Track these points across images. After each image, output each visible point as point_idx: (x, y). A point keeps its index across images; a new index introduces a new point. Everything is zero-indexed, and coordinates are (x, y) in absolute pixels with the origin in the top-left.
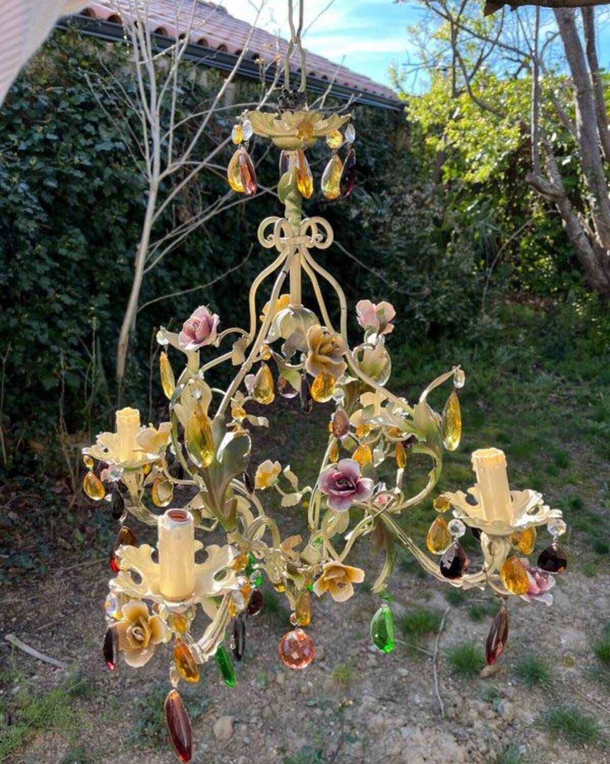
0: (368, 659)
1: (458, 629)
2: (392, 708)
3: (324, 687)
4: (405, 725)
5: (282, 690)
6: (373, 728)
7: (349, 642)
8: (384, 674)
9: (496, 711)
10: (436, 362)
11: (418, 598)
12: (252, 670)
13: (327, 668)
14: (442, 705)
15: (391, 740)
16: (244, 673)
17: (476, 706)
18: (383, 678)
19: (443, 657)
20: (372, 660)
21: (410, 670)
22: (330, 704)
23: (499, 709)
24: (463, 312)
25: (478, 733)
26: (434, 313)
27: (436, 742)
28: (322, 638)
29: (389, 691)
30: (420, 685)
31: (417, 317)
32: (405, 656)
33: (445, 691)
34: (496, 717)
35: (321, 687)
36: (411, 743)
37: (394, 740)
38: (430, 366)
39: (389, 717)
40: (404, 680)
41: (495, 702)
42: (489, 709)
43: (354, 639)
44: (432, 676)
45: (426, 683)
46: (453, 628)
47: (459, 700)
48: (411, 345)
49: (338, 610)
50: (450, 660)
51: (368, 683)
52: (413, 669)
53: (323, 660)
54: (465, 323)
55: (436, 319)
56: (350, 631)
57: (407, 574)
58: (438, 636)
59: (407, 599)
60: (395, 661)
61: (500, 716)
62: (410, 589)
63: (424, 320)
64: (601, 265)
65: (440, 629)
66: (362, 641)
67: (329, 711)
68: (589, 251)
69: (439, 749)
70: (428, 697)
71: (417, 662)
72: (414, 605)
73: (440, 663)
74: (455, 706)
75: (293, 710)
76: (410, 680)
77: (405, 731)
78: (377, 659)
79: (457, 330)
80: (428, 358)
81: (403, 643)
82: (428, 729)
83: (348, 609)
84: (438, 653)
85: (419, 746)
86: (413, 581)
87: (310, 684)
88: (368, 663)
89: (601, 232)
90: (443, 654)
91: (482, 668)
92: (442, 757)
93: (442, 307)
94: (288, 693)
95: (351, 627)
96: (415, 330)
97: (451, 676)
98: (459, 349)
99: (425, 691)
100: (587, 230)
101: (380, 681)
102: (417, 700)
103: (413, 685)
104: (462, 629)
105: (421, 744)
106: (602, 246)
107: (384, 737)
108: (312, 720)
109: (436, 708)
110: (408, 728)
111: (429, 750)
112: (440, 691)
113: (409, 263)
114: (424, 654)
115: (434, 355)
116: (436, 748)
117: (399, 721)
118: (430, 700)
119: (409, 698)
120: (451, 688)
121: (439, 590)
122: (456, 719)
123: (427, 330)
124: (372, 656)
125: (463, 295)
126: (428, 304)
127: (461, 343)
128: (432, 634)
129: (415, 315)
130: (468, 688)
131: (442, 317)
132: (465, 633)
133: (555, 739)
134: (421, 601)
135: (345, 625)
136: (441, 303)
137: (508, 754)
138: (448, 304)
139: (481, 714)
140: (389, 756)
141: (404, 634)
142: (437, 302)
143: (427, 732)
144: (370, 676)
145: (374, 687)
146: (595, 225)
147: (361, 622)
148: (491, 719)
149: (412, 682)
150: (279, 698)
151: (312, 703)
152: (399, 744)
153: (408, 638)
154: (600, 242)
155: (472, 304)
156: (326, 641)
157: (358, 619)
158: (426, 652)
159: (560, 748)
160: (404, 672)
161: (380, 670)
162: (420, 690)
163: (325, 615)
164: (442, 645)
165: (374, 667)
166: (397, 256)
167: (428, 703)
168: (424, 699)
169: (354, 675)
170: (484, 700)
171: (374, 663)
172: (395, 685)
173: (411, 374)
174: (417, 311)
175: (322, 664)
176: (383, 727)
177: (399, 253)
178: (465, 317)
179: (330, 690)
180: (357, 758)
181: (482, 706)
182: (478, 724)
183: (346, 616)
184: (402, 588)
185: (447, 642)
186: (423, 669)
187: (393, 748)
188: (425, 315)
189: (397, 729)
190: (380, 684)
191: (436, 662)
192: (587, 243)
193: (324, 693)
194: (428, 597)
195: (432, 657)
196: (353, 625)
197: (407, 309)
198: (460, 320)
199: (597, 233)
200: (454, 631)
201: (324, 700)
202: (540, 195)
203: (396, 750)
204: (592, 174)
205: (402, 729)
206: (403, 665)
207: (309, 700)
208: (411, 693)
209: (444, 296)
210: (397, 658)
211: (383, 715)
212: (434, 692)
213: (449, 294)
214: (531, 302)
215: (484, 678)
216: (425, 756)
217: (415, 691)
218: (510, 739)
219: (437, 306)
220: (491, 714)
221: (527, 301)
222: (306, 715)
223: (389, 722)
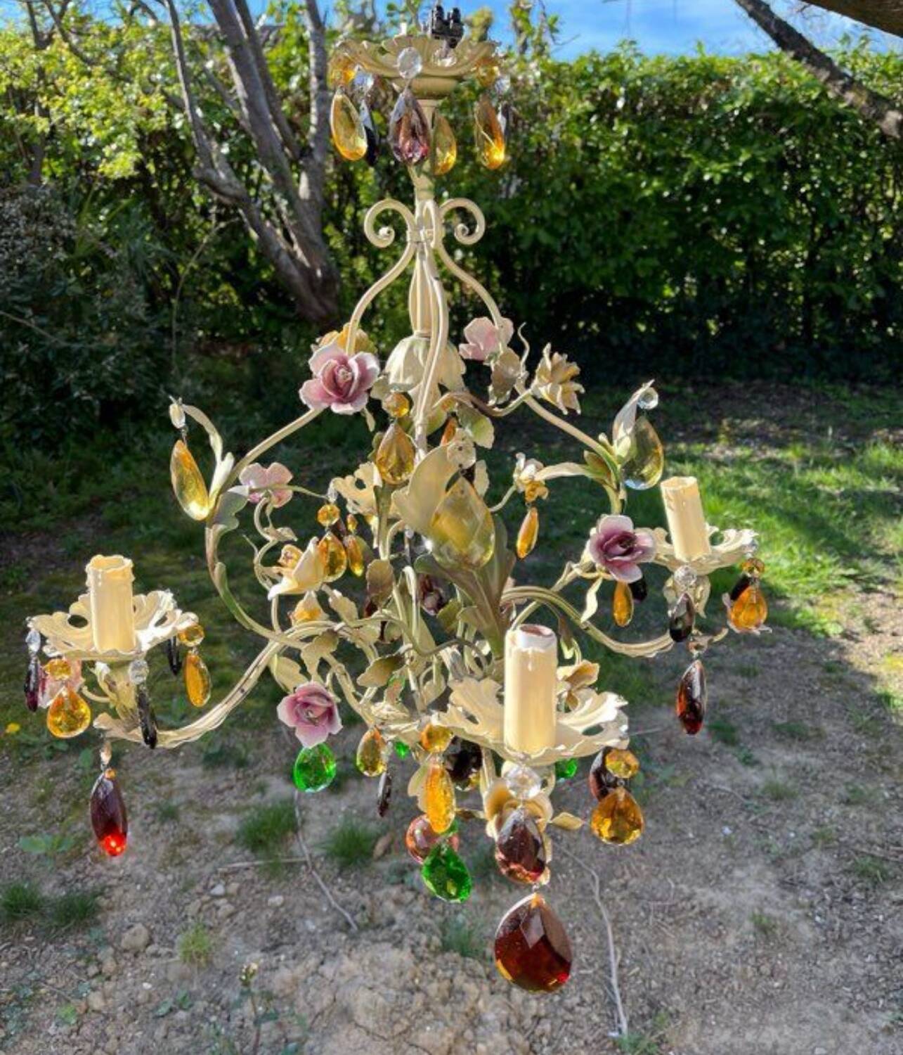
0: (218, 908)
1: (320, 813)
2: (291, 952)
3: (171, 979)
4: (322, 963)
5: (107, 1018)
6: (282, 991)
7: (178, 899)
8: (250, 916)
9: (412, 889)
10: (126, 459)
11: (248, 795)
12: (41, 1014)
13: (163, 951)
14: (347, 915)
15: (313, 991)
16: (29, 1024)
17: (388, 896)
18: (252, 923)
19: (318, 857)
20: (225, 907)
21: (284, 894)
22: (193, 996)
23: (415, 883)
24: (145, 379)
25: (406, 927)
26: (102, 386)
27: (372, 961)
28: (133, 913)
29: (269, 935)
30: (307, 905)
31: (76, 394)
32: (268, 881)
33: (342, 897)
34: (416, 898)
35: (166, 981)
36: (342, 981)
37: (318, 989)
38: (119, 466)
39: (296, 965)
40: (282, 910)
41: (407, 880)
42: (403, 891)
43: (185, 890)
44: (317, 887)
45: (314, 900)
46: (313, 815)
47: (366, 900)
48: (76, 440)
49: (138, 863)
50: (330, 855)
51: (233, 939)
52: (286, 890)
53: (150, 942)
54: (151, 395)
55: (108, 394)
56: (171, 883)
57: (219, 771)
58: (300, 833)
59: (234, 803)
60: (257, 892)
61: (419, 893)
62: (231, 788)
63: (90, 398)
64: (313, 290)
65: (299, 823)
66: (199, 888)
67: (200, 1006)
68: (294, 272)
69: (380, 968)
70: (323, 915)
71: (288, 880)
72: (248, 808)
73: (318, 865)
74: (364, 908)
75: (139, 1034)
76: (290, 906)
77: (328, 970)
78: (230, 902)
79: (142, 406)
80: (109, 455)
81: (257, 863)
82: (354, 951)
83: (153, 855)
84: (310, 856)
85: (355, 977)
86: (233, 776)
87: (147, 986)
88: (220, 913)
89: (302, 246)
90: (317, 852)
91: (373, 847)
92: (387, 975)
93: (113, 375)
94: (119, 1016)
95: (170, 877)
96: (77, 416)
97: (340, 874)
98: (154, 433)
99: (316, 909)
100: (283, 244)
101: (249, 929)
102: (311, 926)
103: (297, 911)
104: (326, 811)
105: (357, 973)
106: (307, 264)
107: (301, 994)
108: (181, 1031)
109: (341, 923)
110: (328, 963)
111: (370, 974)
112: (336, 900)
113: (38, 312)
114: (292, 864)
115: (120, 450)
116: (376, 969)
117: (312, 962)
118: (329, 919)
119: (299, 930)
120: (348, 889)
121: (273, 774)
122: (372, 925)
123: (97, 413)
124: (221, 902)
125: (138, 354)
126: (89, 372)
127: (154, 424)
128: (290, 834)
129: (71, 393)
130: (366, 879)
131: (117, 389)
132: (331, 813)
133: (488, 889)
134: (256, 798)
135: (160, 878)
136: (109, 368)
137: (450, 933)
138: (120, 368)
139: (397, 902)
140: (322, 1013)
141: (254, 851)
142: (104, 369)
143: (356, 955)
144: (232, 930)
145: (245, 942)
146: (293, 236)
147: (181, 863)
148: (411, 902)
149: (294, 906)
150: (109, 1030)
151: (163, 1010)
152: (326, 989)
153: (261, 853)
154: (304, 259)
155: (154, 365)
156: (141, 913)
157: (177, 861)
158: (294, 860)
159: (498, 896)
160: (277, 900)
161: (242, 915)
162: (309, 911)
163: (120, 879)
164: (310, 841)
165: (231, 915)
166: (15, 302)
167: (327, 924)
168: (319, 921)
169: (209, 940)
170: (393, 884)
171: (230, 908)
172: (272, 923)
173: (94, 486)
174: (73, 386)
175: (151, 949)
176: (295, 982)
177: (17, 298)
178: (151, 385)
179: (183, 978)
180: (276, 1042)
181: (394, 891)
182: (400, 916)
183: (155, 865)
184: (220, 792)
185: (315, 836)
186: (300, 883)
187: (322, 999)
188: (90, 390)
189: (315, 973)
190: (252, 932)
191: (314, 867)
192: (290, 261)
193: (175, 987)
194: (262, 789)
195: (305, 863)
196: (174, 873)
197: (56, 384)
198: (142, 390)
199: (296, 247)
200: (317, 817)
201: (182, 994)
202: (216, 197)
203: (327, 998)
204: (275, 167)
205: (322, 969)
206: (270, 892)
207: (157, 1007)
208: (299, 922)
209: (112, 358)
210: (258, 886)
211: (287, 966)
212: (330, 905)
213: (118, 353)
214: (223, 352)
215: (380, 859)
216: (369, 985)
217: (302, 917)
218: (443, 914)
219: (105, 374)
220: (409, 896)
221: (217, 352)
222: (168, 1029)
223: (299, 970)
